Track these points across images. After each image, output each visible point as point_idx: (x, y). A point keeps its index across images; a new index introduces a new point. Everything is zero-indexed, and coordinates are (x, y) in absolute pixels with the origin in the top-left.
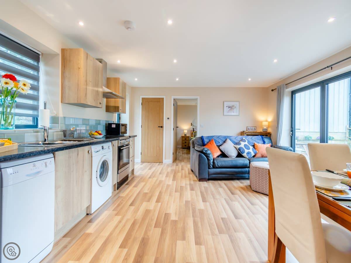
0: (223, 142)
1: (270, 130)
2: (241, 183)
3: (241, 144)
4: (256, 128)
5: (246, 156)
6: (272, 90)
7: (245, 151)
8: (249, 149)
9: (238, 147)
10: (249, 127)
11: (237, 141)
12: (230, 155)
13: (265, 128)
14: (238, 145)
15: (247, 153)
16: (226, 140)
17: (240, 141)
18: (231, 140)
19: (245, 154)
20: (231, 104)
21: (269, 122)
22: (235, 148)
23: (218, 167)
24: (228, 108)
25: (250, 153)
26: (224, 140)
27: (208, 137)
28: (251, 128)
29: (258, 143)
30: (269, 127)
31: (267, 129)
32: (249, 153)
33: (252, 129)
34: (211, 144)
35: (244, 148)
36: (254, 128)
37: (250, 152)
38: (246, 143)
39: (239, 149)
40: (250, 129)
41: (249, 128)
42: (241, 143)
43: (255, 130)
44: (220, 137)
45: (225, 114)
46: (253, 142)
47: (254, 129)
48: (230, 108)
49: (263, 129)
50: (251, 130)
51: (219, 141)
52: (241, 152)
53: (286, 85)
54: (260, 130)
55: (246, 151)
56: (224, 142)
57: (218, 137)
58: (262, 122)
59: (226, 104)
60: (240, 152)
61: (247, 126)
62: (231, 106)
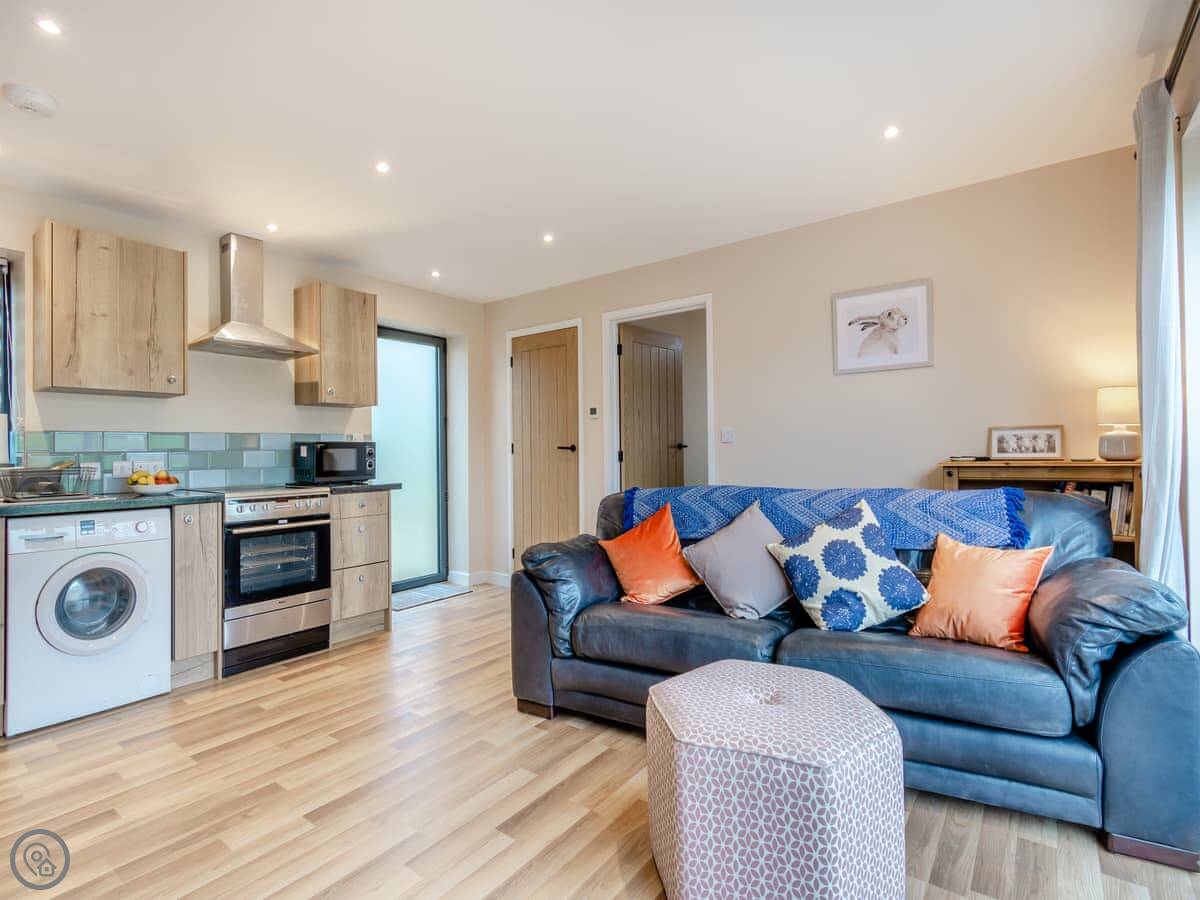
0: (719, 519)
3: (805, 540)
7: (815, 585)
8: (853, 571)
9: (792, 552)
10: (1008, 435)
13: (1120, 430)
14: (795, 544)
16: (743, 509)
17: (829, 520)
19: (811, 606)
20: (873, 304)
22: (775, 558)
24: (857, 327)
26: (732, 508)
27: (661, 491)
28: (1019, 438)
29: (970, 540)
32: (850, 598)
35: (820, 565)
37: (856, 594)
39: (792, 569)
40: (1012, 444)
41: (1001, 440)
42: (814, 534)
43: (1052, 449)
45: (844, 366)
46: (930, 534)
47: (1041, 443)
48: (870, 330)
49: (1102, 440)
55: (832, 584)
56: (730, 522)
58: (1092, 392)
59: (849, 308)
60: (791, 585)
61: (992, 426)
62: (879, 318)
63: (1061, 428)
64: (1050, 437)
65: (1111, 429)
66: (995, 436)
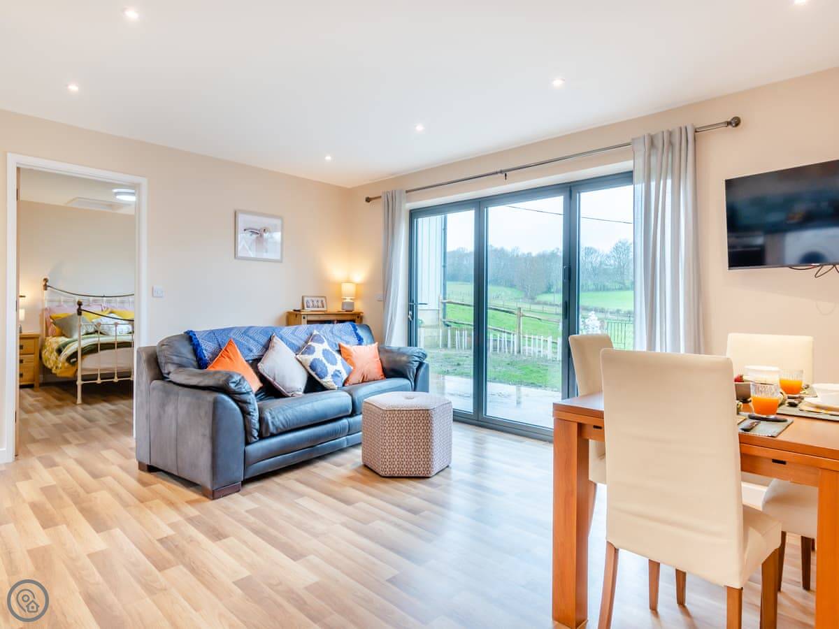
0: (260, 347)
1: (359, 307)
2: (339, 465)
3: (314, 351)
4: (324, 302)
5: (333, 383)
6: (368, 200)
7: (327, 371)
8: (334, 363)
9: (308, 358)
10: (309, 299)
11: (300, 343)
12: (289, 388)
13: (348, 300)
14: (309, 354)
15: (332, 375)
16: (270, 340)
17: (306, 342)
18: (281, 338)
19: (327, 381)
20: (258, 222)
21: (357, 285)
22: (301, 362)
23: (275, 432)
24: (248, 233)
25: (339, 375)
26: (264, 340)
27: (213, 332)
28: (313, 301)
29: (347, 343)
30: (357, 296)
31: (352, 304)
32: (337, 373)
33: (315, 303)
34: (229, 358)
35: (324, 361)
36: (320, 299)
37: (339, 371)
38: (326, 346)
39: (312, 367)
40: (310, 304)
42: (314, 348)
43: (323, 307)
44: (251, 333)
45: (240, 254)
46: (337, 343)
47: (320, 304)
48: (254, 236)
49: (343, 304)
50: (313, 306)
51: (253, 347)
52: (316, 374)
53: (407, 192)
54: (335, 307)
55: (331, 369)
56: (267, 347)
57: (246, 331)
58: (339, 285)
59: (244, 221)
60: (313, 373)
61: (303, 294)
62: (259, 230)
63: (325, 297)
64: (322, 301)
65: (345, 299)
66: (305, 299)
